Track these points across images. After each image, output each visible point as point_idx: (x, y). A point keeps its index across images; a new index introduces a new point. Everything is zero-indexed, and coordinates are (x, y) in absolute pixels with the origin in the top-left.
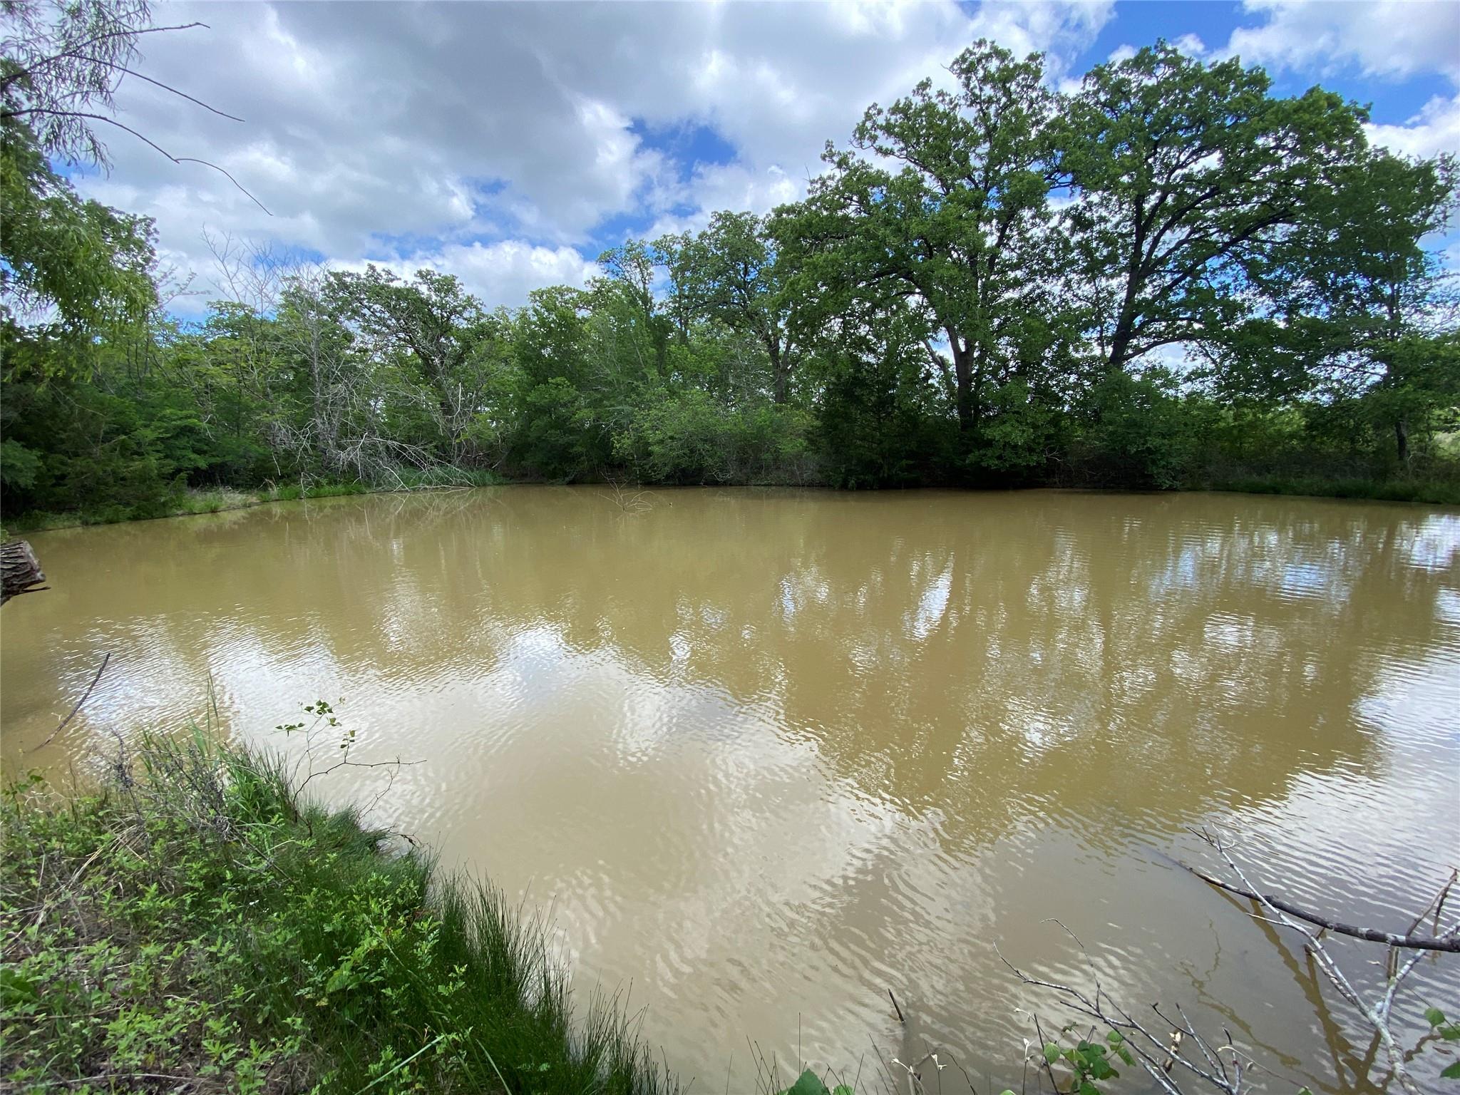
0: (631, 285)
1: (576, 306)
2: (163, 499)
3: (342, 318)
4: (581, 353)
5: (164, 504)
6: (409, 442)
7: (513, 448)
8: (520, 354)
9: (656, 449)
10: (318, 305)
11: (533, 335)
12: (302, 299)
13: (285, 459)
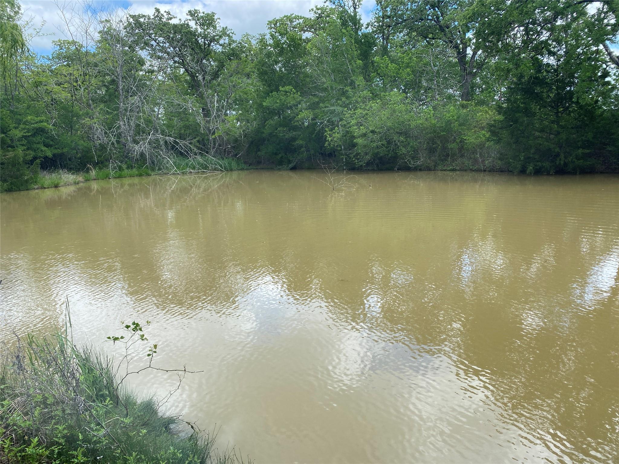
0: (345, 11)
1: (302, 30)
2: (26, 178)
3: (137, 49)
4: (304, 67)
5: (27, 181)
6: (180, 138)
7: (252, 142)
8: (258, 70)
9: (360, 141)
10: (122, 40)
11: (269, 55)
12: (112, 36)
13: (100, 151)
